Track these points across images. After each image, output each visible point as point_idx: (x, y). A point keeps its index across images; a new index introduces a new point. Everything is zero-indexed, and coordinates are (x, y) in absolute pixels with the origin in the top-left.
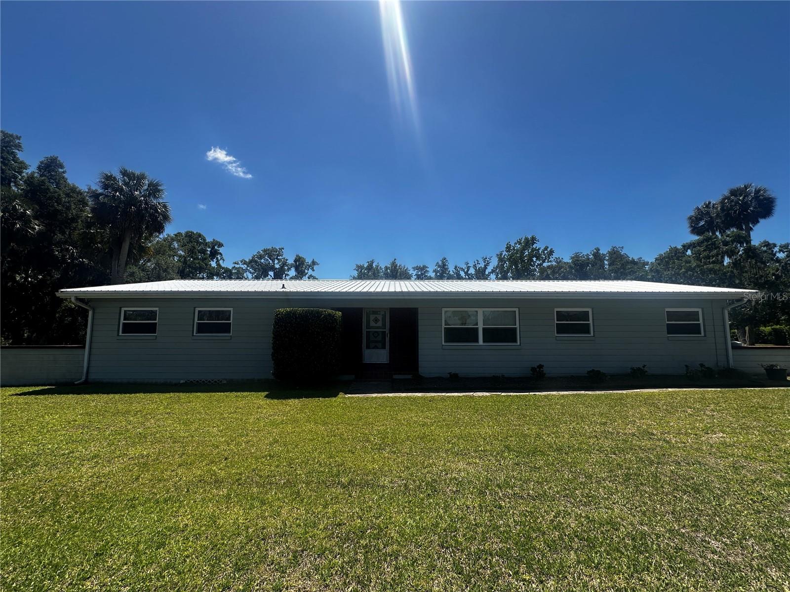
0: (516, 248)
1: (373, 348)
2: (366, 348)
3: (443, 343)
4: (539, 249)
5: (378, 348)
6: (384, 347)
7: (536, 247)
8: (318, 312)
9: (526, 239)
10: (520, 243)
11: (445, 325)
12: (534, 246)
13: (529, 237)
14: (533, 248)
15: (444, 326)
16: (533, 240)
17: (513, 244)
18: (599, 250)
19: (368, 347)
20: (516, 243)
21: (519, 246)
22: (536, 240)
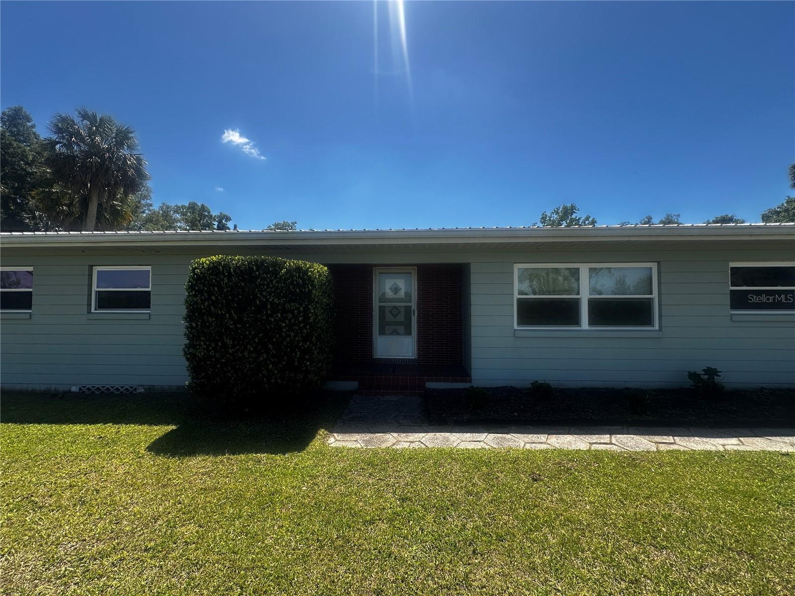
0: (552, 219)
1: (391, 334)
2: (379, 334)
3: (516, 327)
4: (579, 219)
5: (398, 334)
6: (408, 332)
7: (576, 217)
8: (275, 264)
9: (565, 208)
10: (557, 213)
11: (519, 294)
12: (574, 216)
13: (569, 205)
14: (571, 219)
15: (517, 296)
16: (572, 210)
17: (549, 214)
18: (651, 219)
19: (382, 332)
20: (553, 213)
21: (556, 216)
22: (575, 209)
